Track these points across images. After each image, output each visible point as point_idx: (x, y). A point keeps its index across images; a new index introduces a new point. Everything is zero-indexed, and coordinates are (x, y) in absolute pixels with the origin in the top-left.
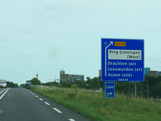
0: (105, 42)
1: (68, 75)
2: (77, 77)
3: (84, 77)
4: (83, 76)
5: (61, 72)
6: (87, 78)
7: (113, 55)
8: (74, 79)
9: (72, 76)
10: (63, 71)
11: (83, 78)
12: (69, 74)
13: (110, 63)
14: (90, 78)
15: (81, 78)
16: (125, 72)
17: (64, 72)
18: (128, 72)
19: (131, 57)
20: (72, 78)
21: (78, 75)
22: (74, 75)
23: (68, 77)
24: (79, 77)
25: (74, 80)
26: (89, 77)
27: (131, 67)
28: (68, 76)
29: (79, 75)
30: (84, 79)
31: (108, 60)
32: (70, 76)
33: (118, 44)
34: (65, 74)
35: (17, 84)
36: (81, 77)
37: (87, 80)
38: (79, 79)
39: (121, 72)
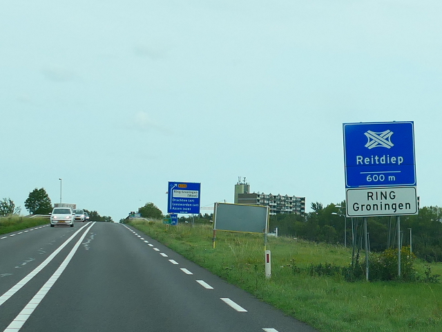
0: (171, 184)
1: (259, 196)
2: (284, 201)
3: (304, 204)
4: (303, 199)
5: (238, 187)
6: (314, 205)
7: (177, 194)
8: (274, 206)
9: (268, 200)
10: (243, 182)
11: (302, 206)
12: (260, 193)
13: (174, 200)
14: (321, 207)
15: (295, 206)
16: (185, 207)
17: (247, 187)
18: (188, 207)
19: (190, 196)
20: (270, 204)
21: (286, 197)
22: (275, 197)
23: (258, 200)
24: (291, 203)
25: (275, 209)
26: (319, 203)
27: (190, 203)
28: (258, 198)
29: (291, 198)
30: (304, 209)
31: (173, 198)
32: (264, 199)
33: (181, 186)
34: (251, 192)
35: (110, 218)
36: (296, 202)
37: (313, 211)
38: (291, 208)
39: (182, 207)
